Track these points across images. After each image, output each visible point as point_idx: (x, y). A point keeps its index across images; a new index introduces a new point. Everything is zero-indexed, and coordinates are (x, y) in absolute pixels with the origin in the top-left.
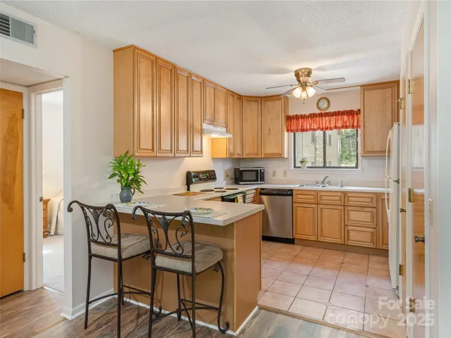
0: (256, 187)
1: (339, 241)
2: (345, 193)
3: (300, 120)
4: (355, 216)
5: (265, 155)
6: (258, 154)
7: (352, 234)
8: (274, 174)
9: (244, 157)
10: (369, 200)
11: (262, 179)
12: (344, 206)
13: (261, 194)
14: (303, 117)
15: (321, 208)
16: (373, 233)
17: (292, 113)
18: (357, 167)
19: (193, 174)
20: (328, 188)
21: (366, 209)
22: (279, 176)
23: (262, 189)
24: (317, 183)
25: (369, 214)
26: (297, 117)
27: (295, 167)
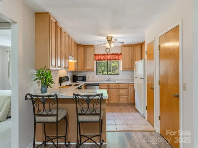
0: (84, 83)
1: (116, 102)
2: (118, 84)
3: (100, 56)
4: (122, 92)
5: (86, 70)
6: (83, 69)
7: (121, 98)
8: (89, 78)
9: (79, 70)
10: (126, 86)
11: (85, 80)
12: (118, 89)
13: (86, 86)
14: (101, 55)
15: (110, 90)
16: (127, 97)
17: (96, 53)
18: (119, 74)
19: (62, 78)
20: (111, 82)
21: (125, 89)
22: (91, 78)
23: (86, 84)
24: (106, 81)
25: (126, 91)
26: (99, 55)
27: (97, 74)
